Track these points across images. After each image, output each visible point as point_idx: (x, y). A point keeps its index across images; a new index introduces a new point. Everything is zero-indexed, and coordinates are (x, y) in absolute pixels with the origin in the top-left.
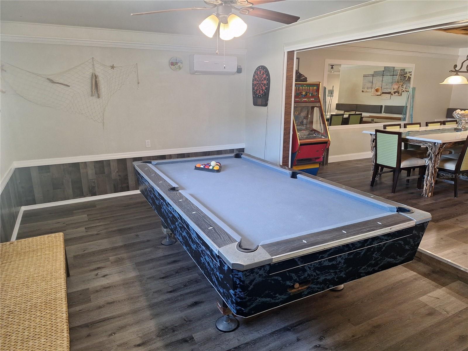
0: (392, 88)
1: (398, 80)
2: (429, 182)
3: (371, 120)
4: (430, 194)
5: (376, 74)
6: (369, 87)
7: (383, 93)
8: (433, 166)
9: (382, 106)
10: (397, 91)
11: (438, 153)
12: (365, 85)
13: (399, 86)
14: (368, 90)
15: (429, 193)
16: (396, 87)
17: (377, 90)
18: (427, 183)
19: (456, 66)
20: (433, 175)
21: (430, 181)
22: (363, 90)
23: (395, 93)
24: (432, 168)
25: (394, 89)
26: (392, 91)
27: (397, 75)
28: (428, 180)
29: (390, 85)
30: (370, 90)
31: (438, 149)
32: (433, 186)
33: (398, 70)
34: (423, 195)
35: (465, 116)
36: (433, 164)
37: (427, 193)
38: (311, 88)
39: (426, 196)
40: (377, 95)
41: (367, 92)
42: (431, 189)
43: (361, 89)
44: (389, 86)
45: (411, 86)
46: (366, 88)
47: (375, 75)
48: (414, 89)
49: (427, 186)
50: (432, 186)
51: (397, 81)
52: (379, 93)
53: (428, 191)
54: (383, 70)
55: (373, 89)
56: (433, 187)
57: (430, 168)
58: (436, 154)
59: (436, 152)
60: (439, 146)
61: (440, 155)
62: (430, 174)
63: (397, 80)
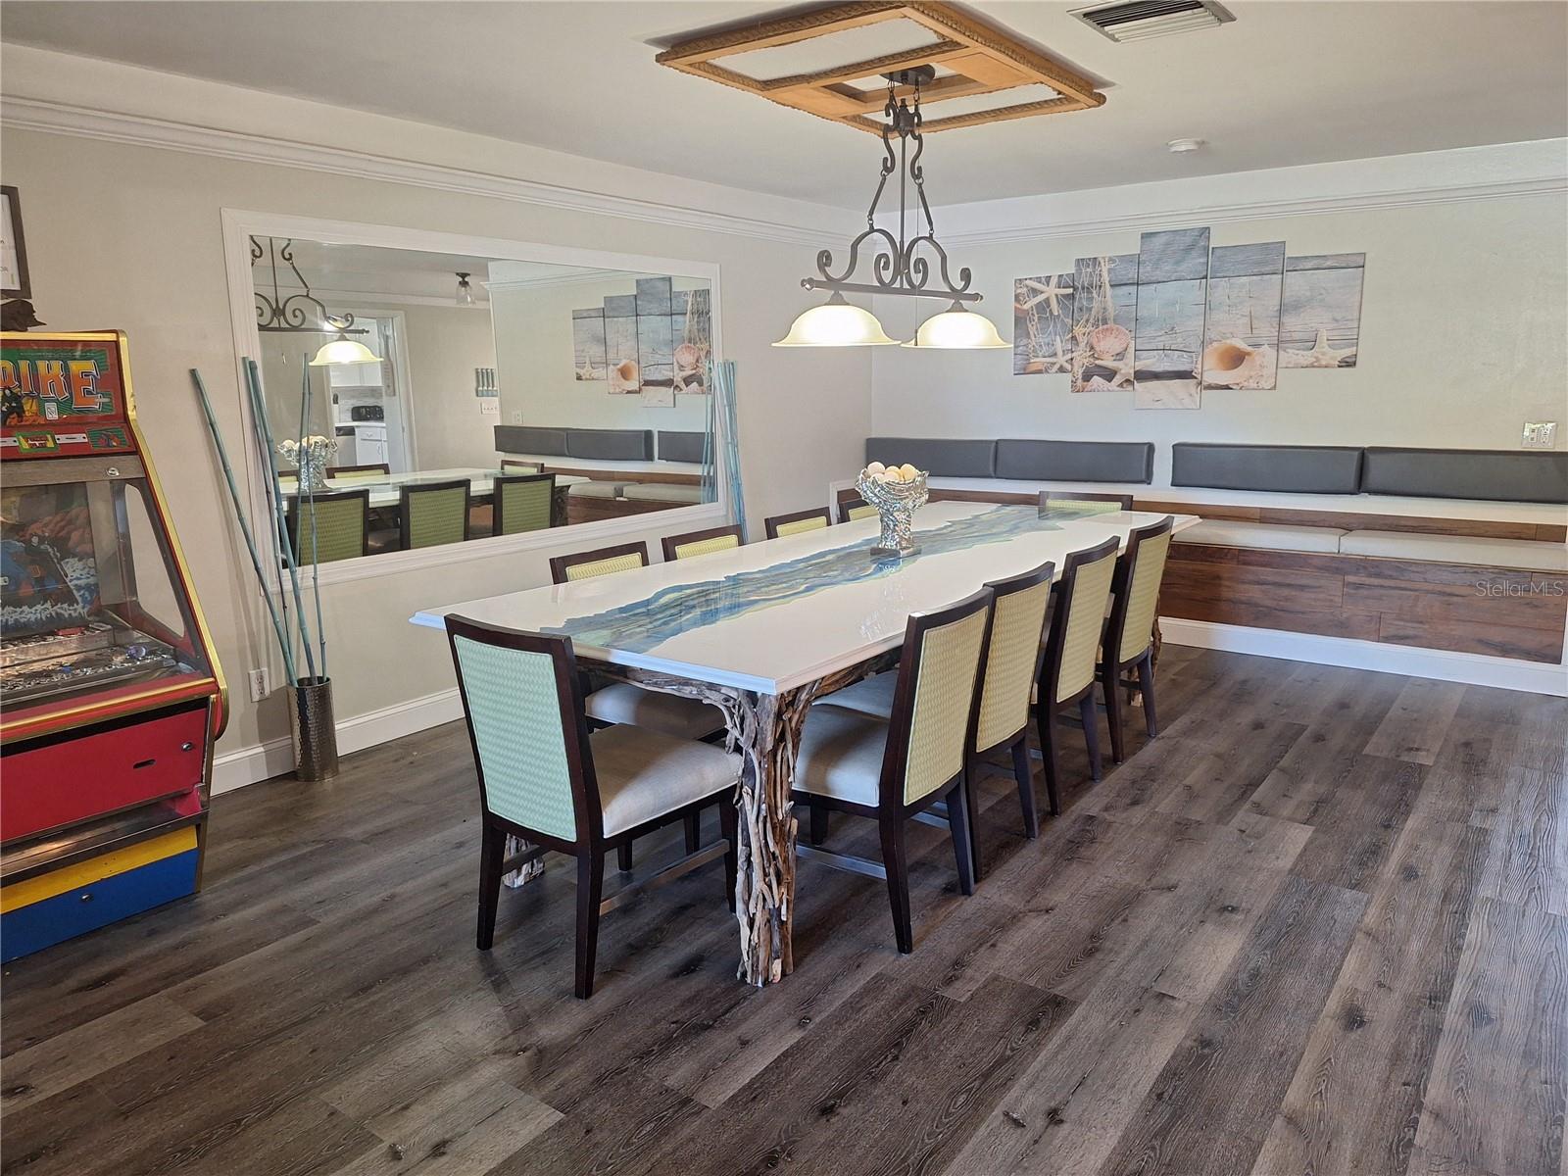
0: (675, 364)
1: (690, 331)
2: (760, 907)
3: (613, 492)
4: (777, 967)
5: (609, 310)
6: (598, 360)
7: (647, 383)
8: (763, 813)
9: (648, 434)
10: (693, 375)
11: (780, 739)
12: (583, 351)
13: (696, 355)
14: (596, 374)
15: (770, 960)
16: (687, 358)
17: (625, 373)
18: (752, 910)
19: (825, 259)
20: (775, 858)
21: (764, 899)
22: (578, 370)
23: (687, 381)
24: (761, 825)
25: (682, 368)
26: (678, 377)
27: (686, 314)
28: (754, 895)
29: (666, 350)
30: (600, 372)
31: (771, 720)
32: (784, 918)
33: (686, 294)
34: (744, 975)
35: (900, 491)
36: (764, 806)
37: (760, 969)
38: (49, 368)
39: (760, 985)
40: (629, 392)
41: (593, 379)
42: (776, 940)
43: (574, 371)
44: (663, 355)
45: (718, 358)
46: (588, 365)
47: (611, 314)
48: (730, 368)
49: (756, 928)
50: (782, 923)
51: (686, 335)
52: (634, 385)
53: (762, 954)
54: (635, 293)
55: (611, 366)
56: (790, 927)
57: (752, 829)
58: (769, 746)
59: (764, 740)
60: (773, 707)
61: (790, 746)
62: (755, 859)
63: (687, 332)
